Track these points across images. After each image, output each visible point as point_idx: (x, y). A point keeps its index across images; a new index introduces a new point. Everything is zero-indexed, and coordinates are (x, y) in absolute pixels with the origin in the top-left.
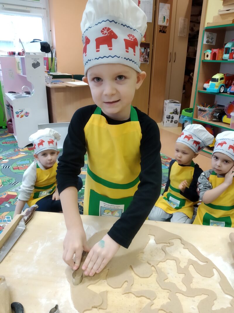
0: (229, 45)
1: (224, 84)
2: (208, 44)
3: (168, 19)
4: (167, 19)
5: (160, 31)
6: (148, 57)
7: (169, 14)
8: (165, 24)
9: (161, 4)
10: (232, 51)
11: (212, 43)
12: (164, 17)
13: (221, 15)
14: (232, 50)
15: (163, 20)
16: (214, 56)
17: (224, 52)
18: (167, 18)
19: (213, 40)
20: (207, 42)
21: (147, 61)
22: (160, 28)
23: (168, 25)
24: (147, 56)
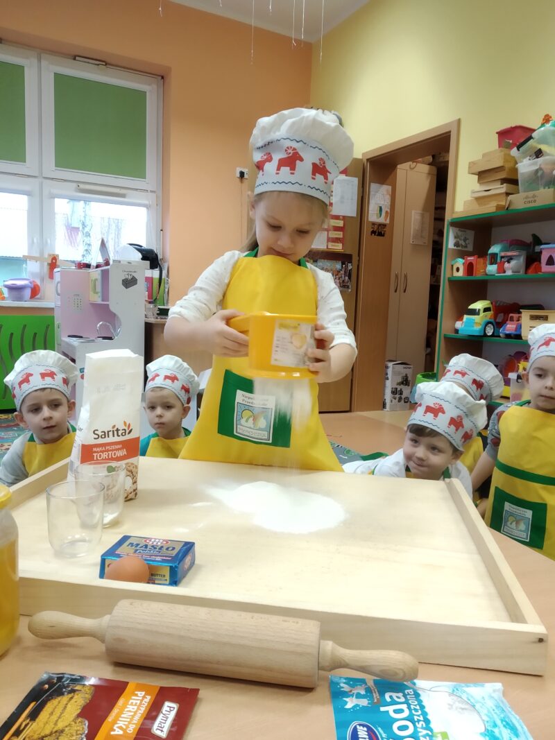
0: (495, 249)
1: (492, 320)
2: (458, 248)
3: (389, 211)
4: (387, 212)
5: (373, 232)
6: (350, 278)
7: (389, 203)
8: (382, 220)
9: (374, 186)
10: (503, 260)
11: (466, 247)
12: (381, 208)
13: (478, 199)
14: (502, 257)
15: (378, 212)
16: (470, 268)
17: (488, 262)
18: (386, 209)
19: (467, 242)
20: (456, 244)
21: (348, 287)
22: (372, 228)
23: (388, 222)
24: (347, 278)
